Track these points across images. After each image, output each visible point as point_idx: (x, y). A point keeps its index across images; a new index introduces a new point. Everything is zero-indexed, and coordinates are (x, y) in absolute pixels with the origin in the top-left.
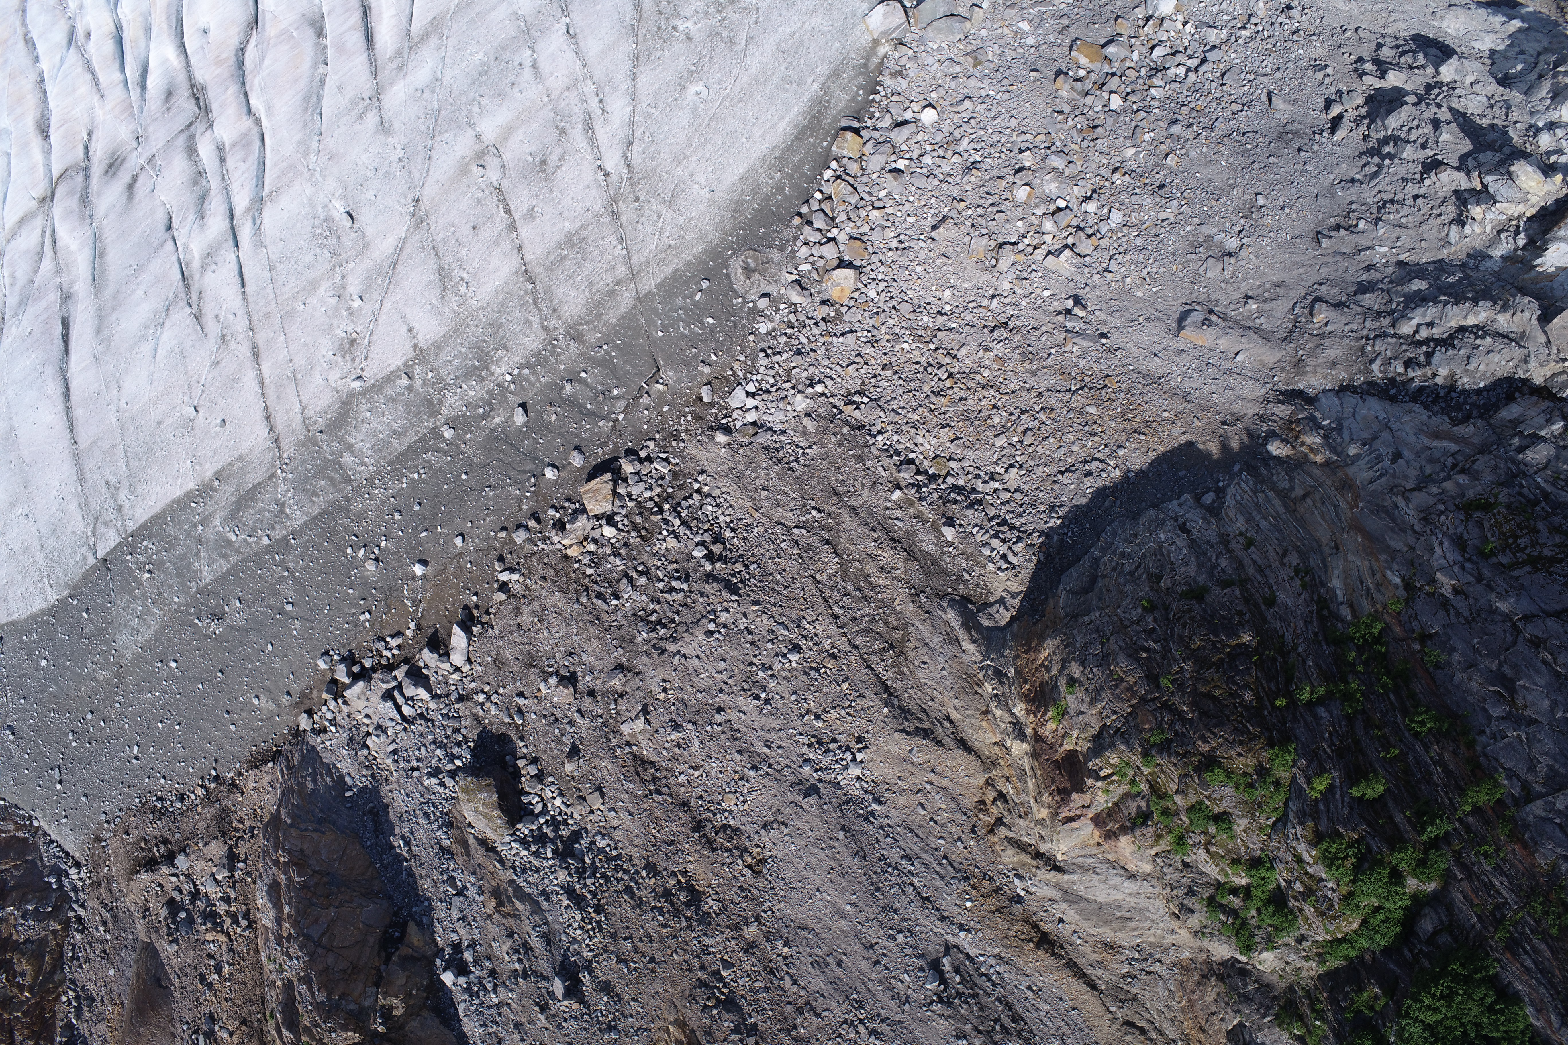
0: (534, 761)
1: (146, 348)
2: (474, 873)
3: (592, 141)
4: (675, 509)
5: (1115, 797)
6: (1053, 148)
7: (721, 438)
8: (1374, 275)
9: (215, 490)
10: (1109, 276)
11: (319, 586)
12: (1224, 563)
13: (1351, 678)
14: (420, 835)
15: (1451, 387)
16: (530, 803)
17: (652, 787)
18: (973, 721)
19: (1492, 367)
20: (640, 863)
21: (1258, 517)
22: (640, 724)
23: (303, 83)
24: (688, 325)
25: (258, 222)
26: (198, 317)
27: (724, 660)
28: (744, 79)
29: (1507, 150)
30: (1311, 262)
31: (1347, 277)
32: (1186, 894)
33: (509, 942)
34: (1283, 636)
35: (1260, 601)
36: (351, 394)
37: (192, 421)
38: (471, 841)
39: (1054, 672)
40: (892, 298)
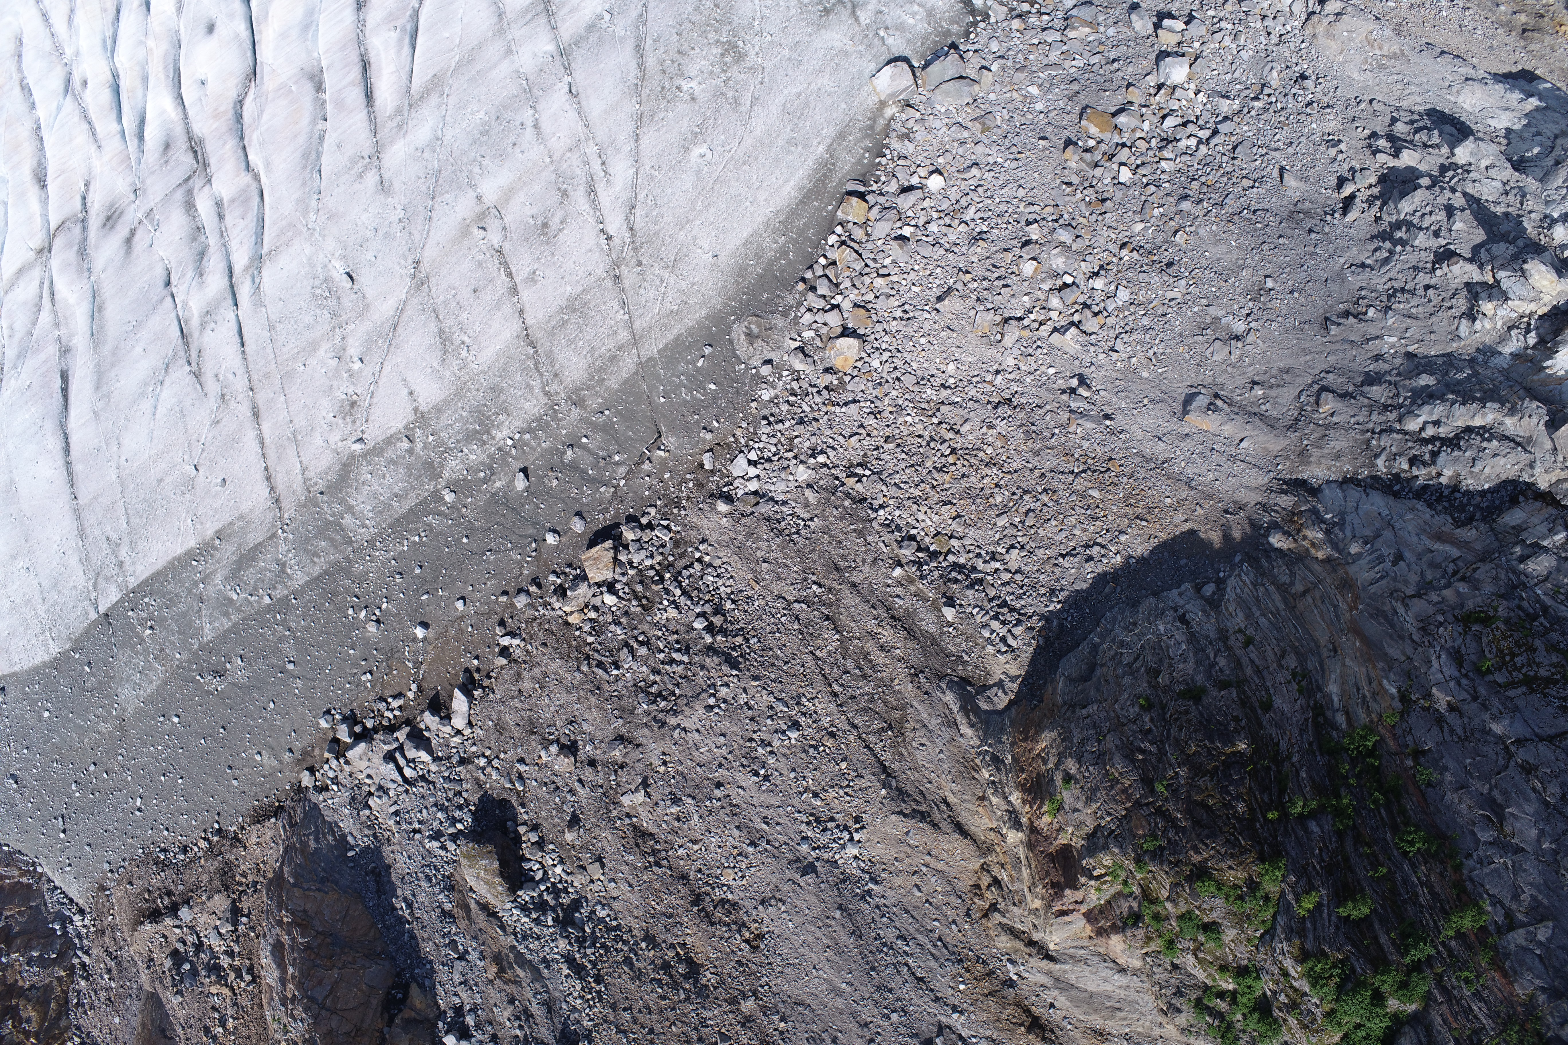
0: (535, 828)
1: (146, 405)
2: (475, 938)
3: (595, 204)
4: (676, 578)
5: (1107, 896)
6: (1061, 221)
7: (722, 507)
8: (1382, 366)
9: (217, 549)
10: (1115, 355)
11: (320, 646)
12: (1222, 662)
13: (1343, 791)
14: (422, 897)
15: (1455, 488)
16: (531, 870)
17: (652, 860)
18: (969, 806)
19: (1497, 470)
20: (640, 934)
21: (1257, 614)
22: (640, 797)
23: (302, 139)
24: (690, 391)
25: (257, 281)
26: (197, 375)
27: (723, 735)
28: (748, 141)
29: (1520, 243)
30: (1319, 348)
31: (1355, 366)
32: (1175, 994)
33: (510, 1009)
34: (1278, 744)
35: (1257, 705)
36: (352, 456)
37: (193, 479)
38: (473, 905)
39: (1051, 765)
40: (895, 368)
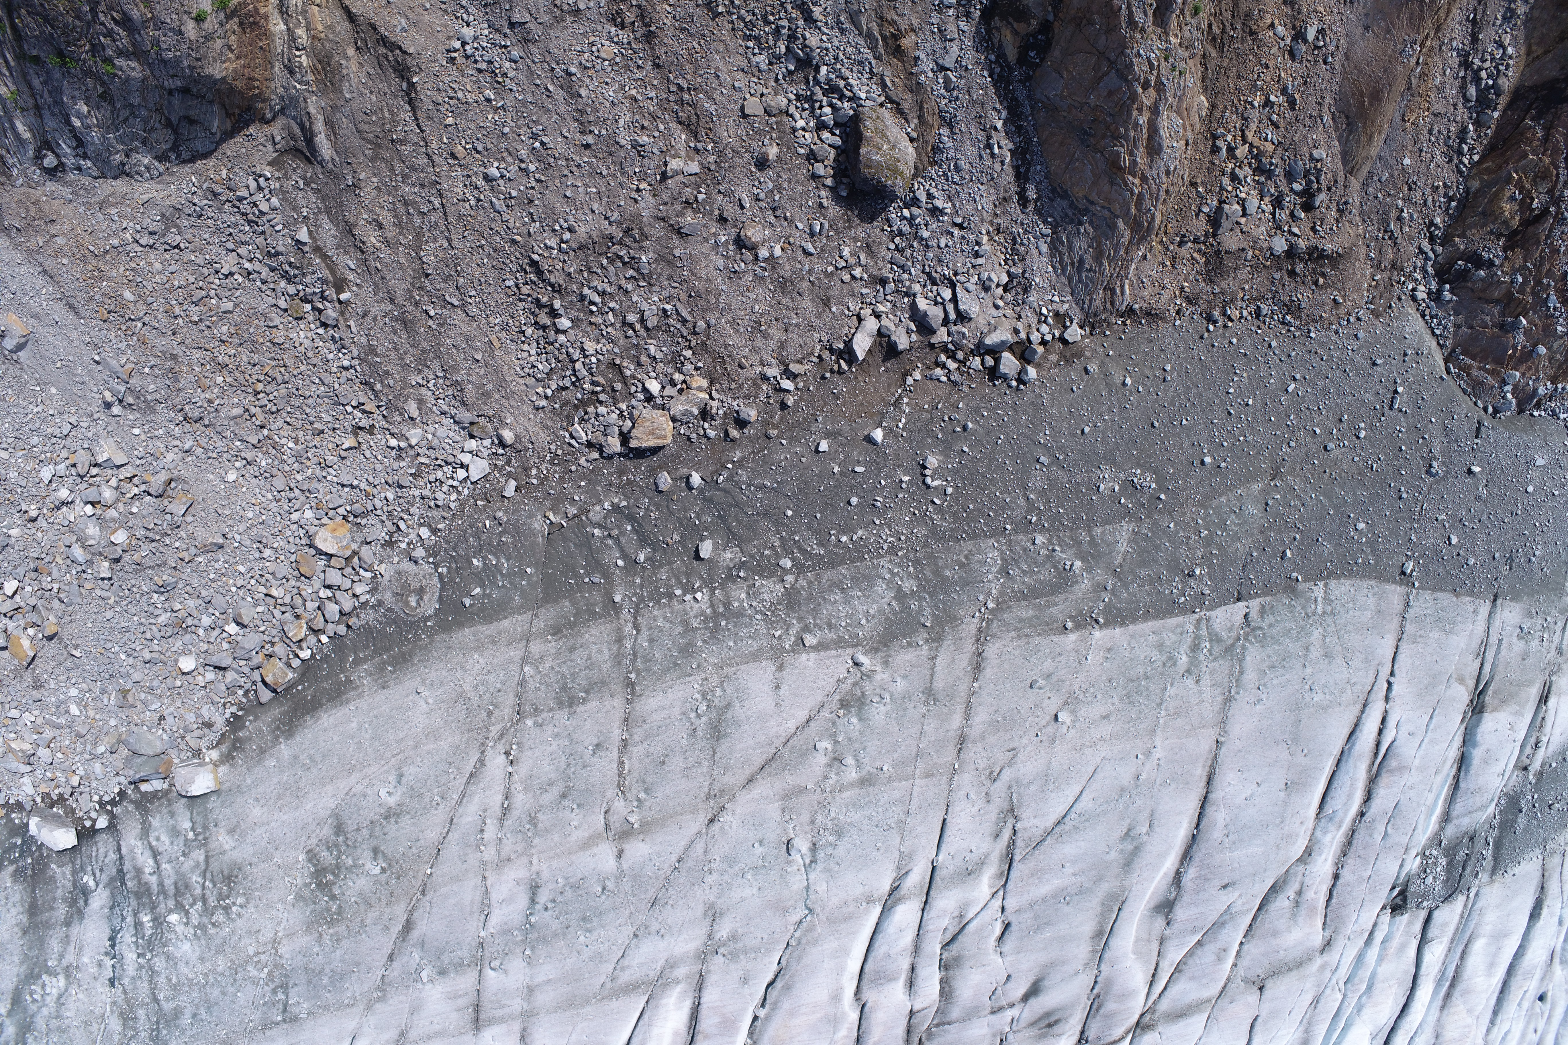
0: (814, 178)
2: (919, 85)
3: (507, 796)
6: (79, 569)
7: (508, 436)
9: (1072, 618)
10: (73, 420)
12: (38, 84)
14: (971, 151)
16: (833, 136)
17: (686, 97)
18: (333, 37)
20: (722, 21)
22: (674, 164)
24: (498, 568)
26: (1011, 812)
27: (566, 197)
28: (342, 786)
36: (872, 651)
38: (913, 122)
40: (290, 501)
